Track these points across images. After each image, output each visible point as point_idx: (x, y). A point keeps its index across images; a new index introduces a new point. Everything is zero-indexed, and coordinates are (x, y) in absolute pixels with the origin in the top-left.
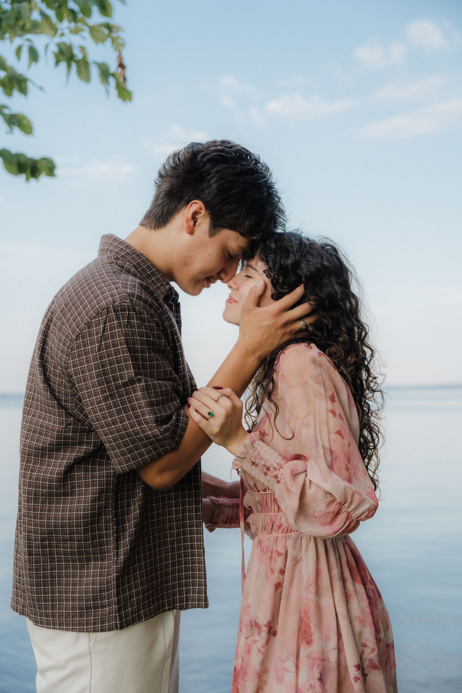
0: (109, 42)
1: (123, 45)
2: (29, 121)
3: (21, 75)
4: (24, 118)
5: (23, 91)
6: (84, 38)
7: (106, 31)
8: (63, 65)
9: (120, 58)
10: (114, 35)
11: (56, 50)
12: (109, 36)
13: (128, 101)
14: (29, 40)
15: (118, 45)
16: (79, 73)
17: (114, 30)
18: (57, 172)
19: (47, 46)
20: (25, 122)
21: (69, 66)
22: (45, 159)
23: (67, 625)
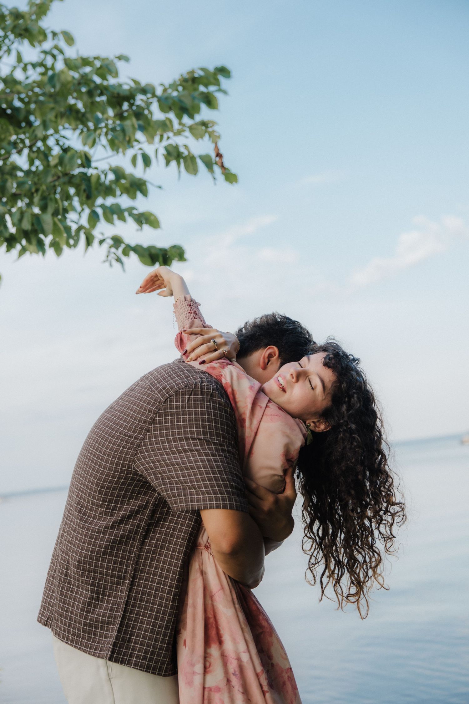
0: (207, 137)
1: (219, 137)
2: (155, 217)
3: (140, 180)
4: (151, 214)
5: (145, 193)
6: (186, 137)
7: (204, 128)
8: (174, 163)
9: (217, 148)
10: (210, 130)
11: (165, 152)
12: (206, 132)
13: (234, 183)
14: (140, 149)
15: (215, 138)
16: (187, 168)
17: (210, 125)
18: (186, 256)
19: (157, 151)
20: (152, 218)
21: (179, 163)
22: (174, 247)
23: (76, 643)
